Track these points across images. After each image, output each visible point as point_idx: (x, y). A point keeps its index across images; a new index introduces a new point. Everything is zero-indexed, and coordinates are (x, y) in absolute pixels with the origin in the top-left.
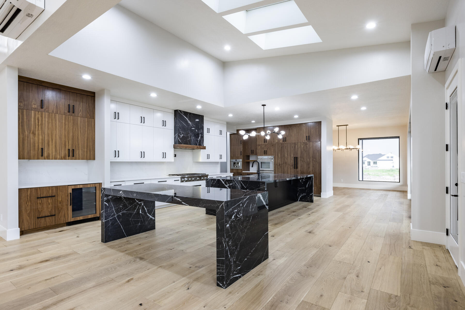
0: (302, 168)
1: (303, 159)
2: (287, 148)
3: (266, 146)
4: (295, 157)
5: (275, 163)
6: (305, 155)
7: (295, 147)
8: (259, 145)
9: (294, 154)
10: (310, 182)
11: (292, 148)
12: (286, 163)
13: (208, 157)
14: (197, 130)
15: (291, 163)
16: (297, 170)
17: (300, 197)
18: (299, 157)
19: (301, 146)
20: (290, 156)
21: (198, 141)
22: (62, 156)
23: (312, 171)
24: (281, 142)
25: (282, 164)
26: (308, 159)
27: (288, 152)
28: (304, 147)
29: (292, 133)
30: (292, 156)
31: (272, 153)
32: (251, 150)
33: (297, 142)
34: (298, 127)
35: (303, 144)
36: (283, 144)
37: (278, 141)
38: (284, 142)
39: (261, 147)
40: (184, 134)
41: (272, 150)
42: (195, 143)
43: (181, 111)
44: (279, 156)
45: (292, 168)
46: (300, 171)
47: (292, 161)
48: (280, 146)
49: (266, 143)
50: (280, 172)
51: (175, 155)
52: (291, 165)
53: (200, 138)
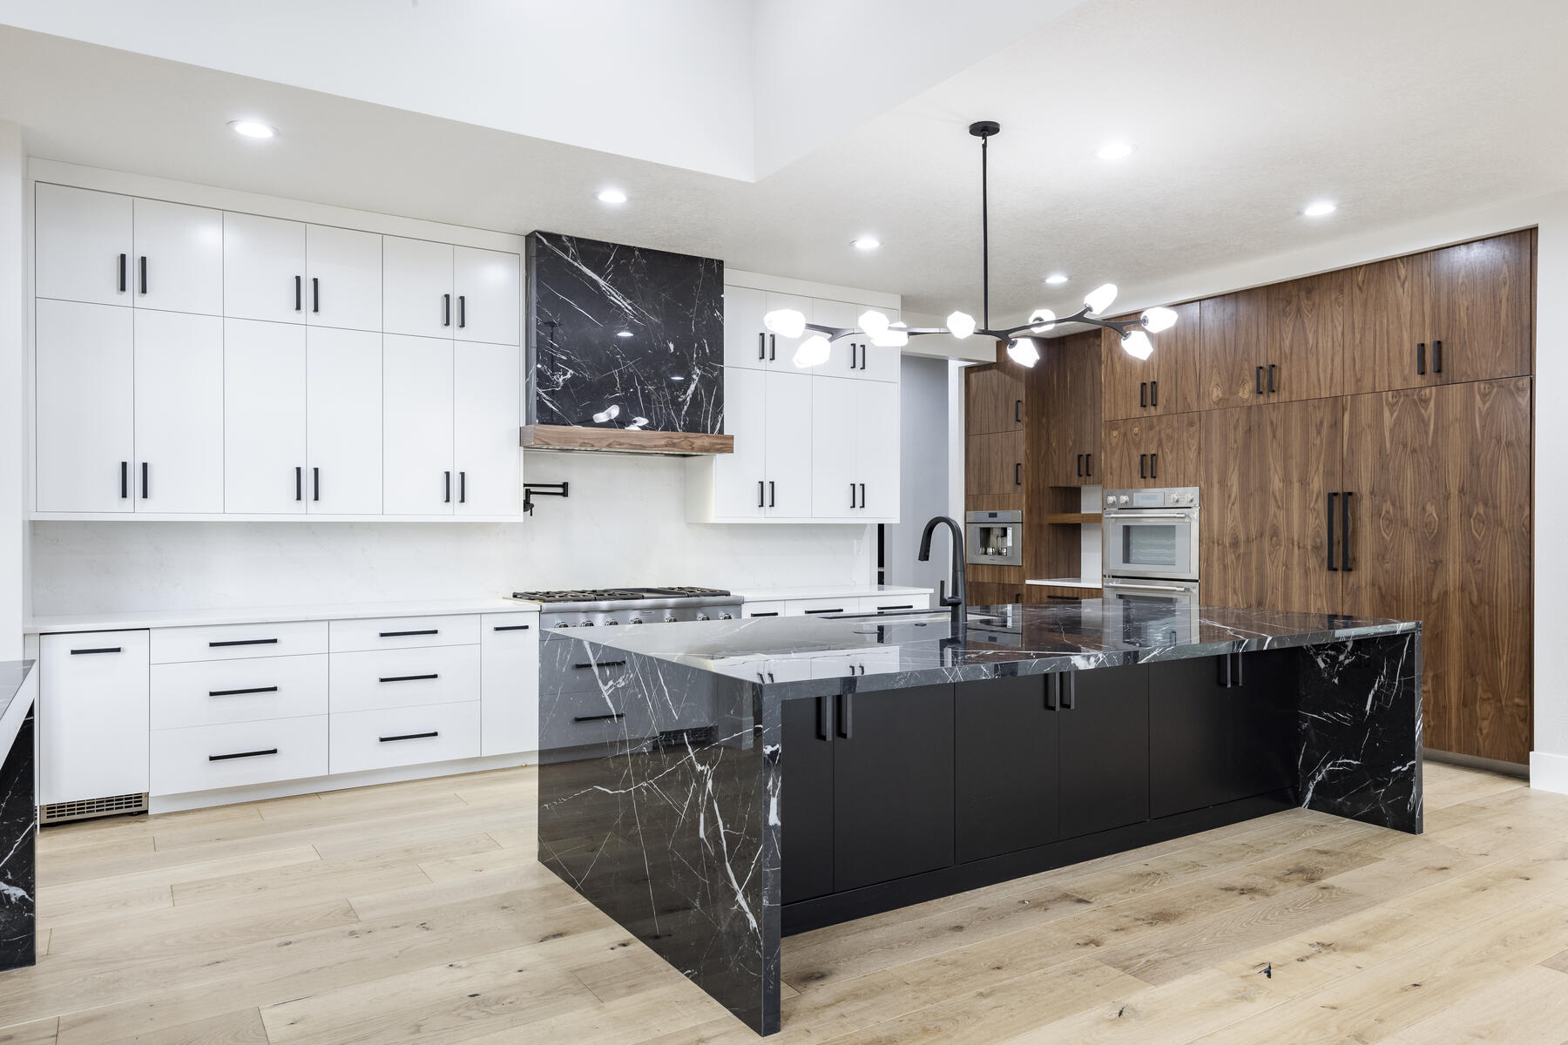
0: (1388, 566)
1: (1393, 504)
2: (1280, 433)
3: (1151, 427)
4: (1332, 496)
5: (1205, 534)
6: (1409, 474)
7: (1336, 425)
8: (1113, 424)
9: (1329, 474)
10: (1391, 675)
11: (1319, 433)
12: (1275, 533)
13: (767, 494)
14: (671, 346)
15: (1310, 532)
16: (1352, 576)
17: (1319, 778)
18: (1364, 487)
19: (1378, 415)
20: (1304, 483)
21: (678, 406)
23: (1462, 589)
24: (1246, 396)
25: (1248, 541)
26: (1430, 508)
27: (1286, 459)
28: (1398, 423)
29: (1316, 332)
30: (1317, 484)
31: (1191, 468)
32: (1080, 456)
33: (1350, 389)
34: (1360, 289)
35: (1392, 406)
36: (1259, 407)
37: (1223, 393)
38: (1262, 399)
39: (1125, 435)
40: (579, 365)
41: (1190, 449)
42: (662, 417)
43: (560, 236)
44: (1232, 485)
45: (1315, 569)
46: (1368, 587)
47: (1316, 518)
48: (1238, 420)
49: (1156, 410)
50: (1235, 591)
51: (565, 486)
52: (1309, 547)
53: (692, 387)
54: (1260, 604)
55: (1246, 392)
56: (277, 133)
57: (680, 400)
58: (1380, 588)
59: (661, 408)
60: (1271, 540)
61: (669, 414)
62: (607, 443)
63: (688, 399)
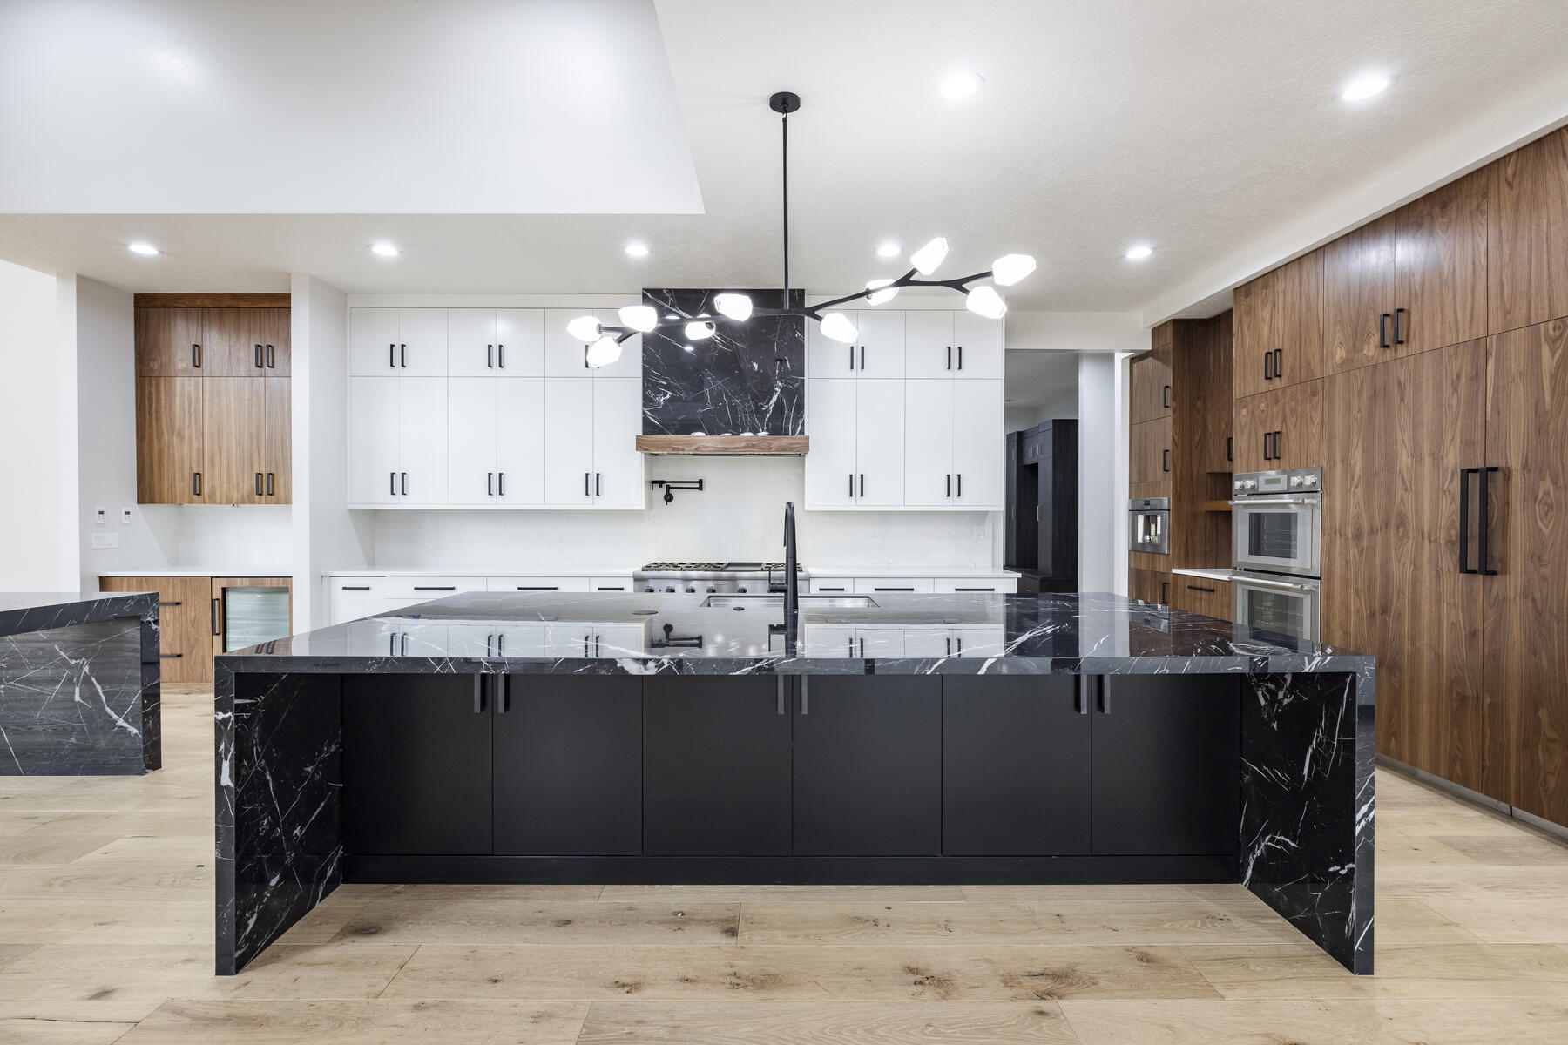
0: (1546, 571)
1: (1553, 483)
2: (1409, 395)
3: (1276, 402)
4: (1466, 473)
5: (1327, 523)
7: (1477, 377)
8: (1242, 402)
9: (1468, 444)
10: (1329, 732)
11: (1455, 390)
12: (1402, 523)
14: (756, 366)
15: (1440, 520)
16: (1495, 587)
17: (1258, 852)
18: (1514, 459)
19: (1534, 357)
20: (1437, 456)
24: (1370, 353)
25: (1372, 532)
27: (1416, 427)
28: (1560, 365)
30: (1453, 459)
31: (1314, 446)
33: (1494, 327)
34: (1510, 185)
35: (1553, 342)
36: (1385, 363)
37: (1348, 352)
38: (1387, 354)
39: (1253, 412)
40: (676, 388)
41: (1313, 423)
42: (747, 424)
43: (661, 290)
44: (1355, 464)
45: (1449, 571)
46: (1518, 599)
47: (1451, 504)
48: (1362, 383)
49: (1281, 381)
50: (1357, 594)
51: (700, 482)
52: (1442, 542)
53: (775, 398)
54: (1384, 611)
55: (1371, 349)
56: (401, 252)
57: (763, 409)
58: (1534, 600)
59: (746, 417)
60: (1398, 531)
61: (754, 421)
62: (695, 447)
63: (771, 408)
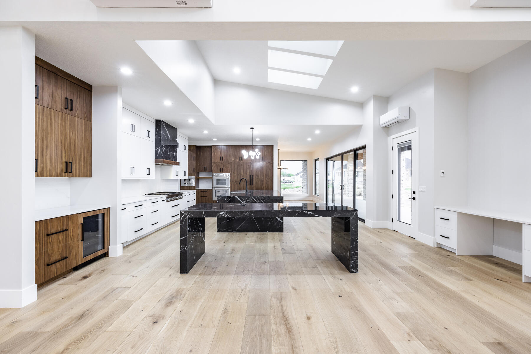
0: (257, 184)
1: (258, 177)
2: (243, 166)
3: (222, 164)
4: (250, 175)
5: (231, 180)
6: (259, 173)
7: (250, 166)
8: (215, 163)
9: (250, 172)
11: (248, 167)
13: (177, 173)
14: (173, 145)
16: (253, 186)
18: (254, 174)
20: (246, 173)
22: (58, 172)
25: (238, 181)
26: (262, 177)
27: (244, 170)
30: (248, 173)
31: (229, 170)
32: (204, 167)
33: (252, 161)
37: (234, 160)
38: (240, 161)
39: (217, 165)
40: (165, 147)
41: (229, 167)
43: (163, 121)
44: (235, 173)
45: (248, 185)
47: (248, 178)
48: (236, 164)
49: (223, 161)
50: (236, 189)
53: (175, 152)
55: (238, 160)
58: (256, 187)
59: (172, 157)
63: (174, 155)
